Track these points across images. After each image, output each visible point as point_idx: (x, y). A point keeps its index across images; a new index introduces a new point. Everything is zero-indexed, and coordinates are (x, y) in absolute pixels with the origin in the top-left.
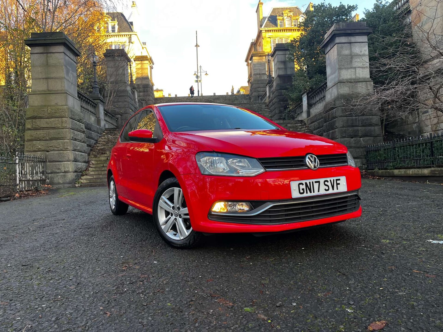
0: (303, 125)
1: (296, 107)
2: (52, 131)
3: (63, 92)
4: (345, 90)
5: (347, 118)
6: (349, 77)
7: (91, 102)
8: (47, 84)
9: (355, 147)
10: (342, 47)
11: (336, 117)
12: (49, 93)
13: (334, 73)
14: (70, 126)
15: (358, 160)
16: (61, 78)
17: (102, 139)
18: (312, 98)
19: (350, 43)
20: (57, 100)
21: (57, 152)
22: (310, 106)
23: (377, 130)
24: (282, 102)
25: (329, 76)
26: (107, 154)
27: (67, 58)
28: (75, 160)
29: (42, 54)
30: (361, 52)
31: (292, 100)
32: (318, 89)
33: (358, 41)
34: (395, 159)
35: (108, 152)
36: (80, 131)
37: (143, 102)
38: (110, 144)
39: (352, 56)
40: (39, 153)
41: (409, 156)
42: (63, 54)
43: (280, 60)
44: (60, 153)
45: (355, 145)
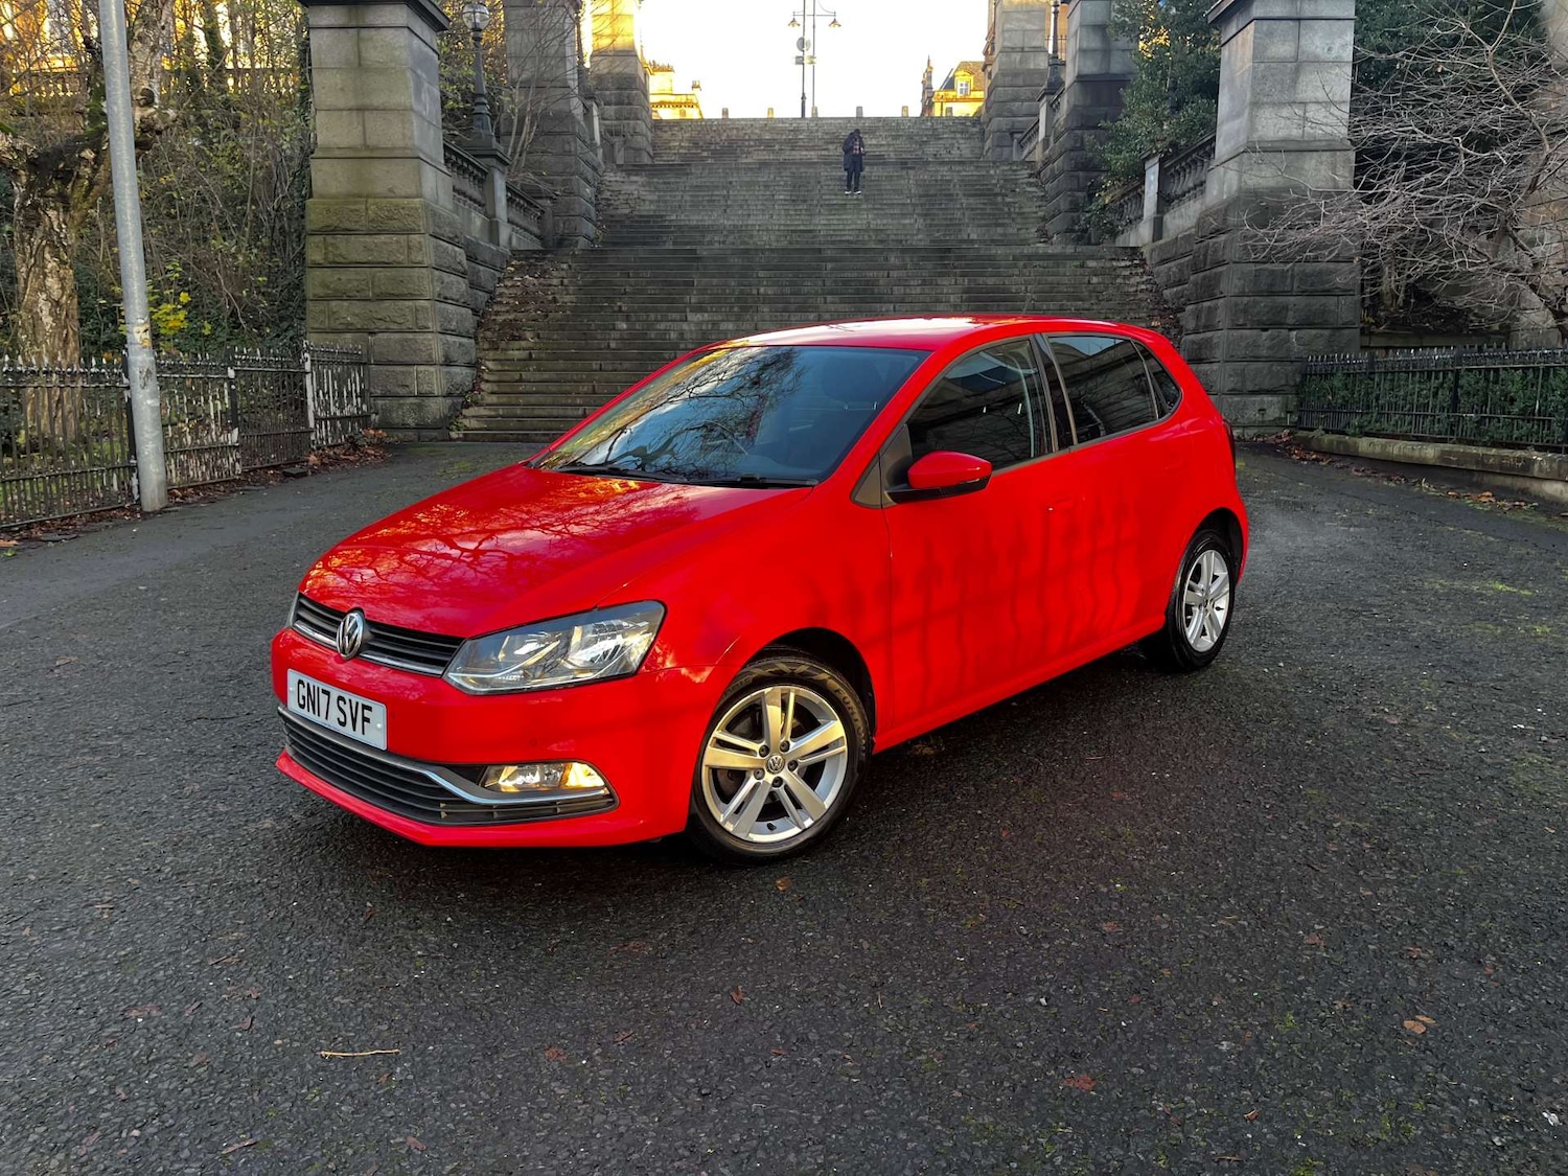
0: (1136, 266)
1: (1123, 196)
2: (381, 273)
3: (409, 153)
4: (1264, 176)
5: (1259, 267)
6: (1282, 134)
7: (471, 168)
8: (360, 128)
9: (1268, 360)
10: (1270, 34)
11: (1220, 264)
12: (365, 155)
13: (1238, 115)
14: (433, 258)
15: (1275, 399)
16: (404, 111)
17: (506, 286)
18: (1173, 176)
19: (1299, 19)
20: (388, 178)
21: (397, 336)
22: (1165, 201)
23: (1345, 309)
24: (1081, 174)
25: (1222, 123)
26: (526, 339)
27: (416, 41)
28: (448, 362)
29: (342, 32)
30: (1329, 49)
31: (1114, 175)
32: (1194, 151)
33: (1324, 15)
34: (1368, 407)
35: (529, 335)
36: (455, 272)
38: (532, 306)
39: (1298, 64)
40: (349, 336)
41: (1401, 403)
42: (406, 31)
43: (1091, 20)
44: (406, 340)
45: (1270, 353)
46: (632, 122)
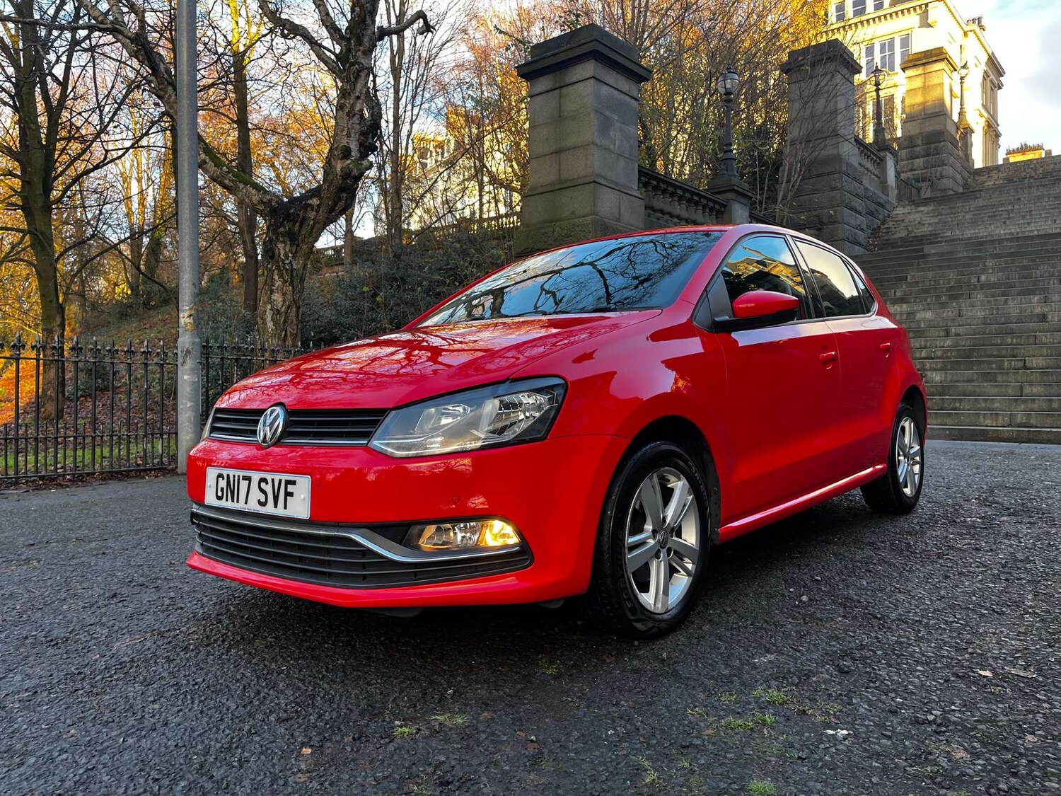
3: (588, 179)
8: (557, 166)
12: (558, 187)
16: (586, 146)
20: (572, 204)
29: (550, 94)
37: (922, 184)
42: (593, 80)
46: (939, 169)
